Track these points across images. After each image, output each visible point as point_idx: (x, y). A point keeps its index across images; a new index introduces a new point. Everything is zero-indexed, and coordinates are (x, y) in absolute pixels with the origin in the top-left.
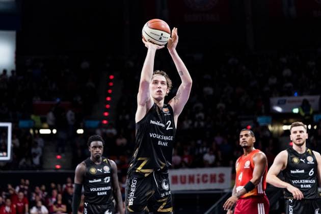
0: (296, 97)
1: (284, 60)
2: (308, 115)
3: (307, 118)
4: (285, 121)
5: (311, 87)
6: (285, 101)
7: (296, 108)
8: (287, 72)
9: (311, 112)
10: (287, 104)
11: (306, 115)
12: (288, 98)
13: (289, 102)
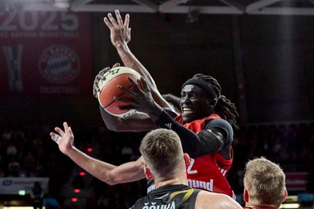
0: (23, 178)
1: (8, 136)
2: (39, 199)
3: (37, 201)
4: (6, 203)
5: (38, 168)
6: (11, 182)
7: (22, 190)
8: (12, 150)
9: (42, 196)
10: (13, 185)
11: (36, 199)
12: (14, 179)
13: (15, 183)
